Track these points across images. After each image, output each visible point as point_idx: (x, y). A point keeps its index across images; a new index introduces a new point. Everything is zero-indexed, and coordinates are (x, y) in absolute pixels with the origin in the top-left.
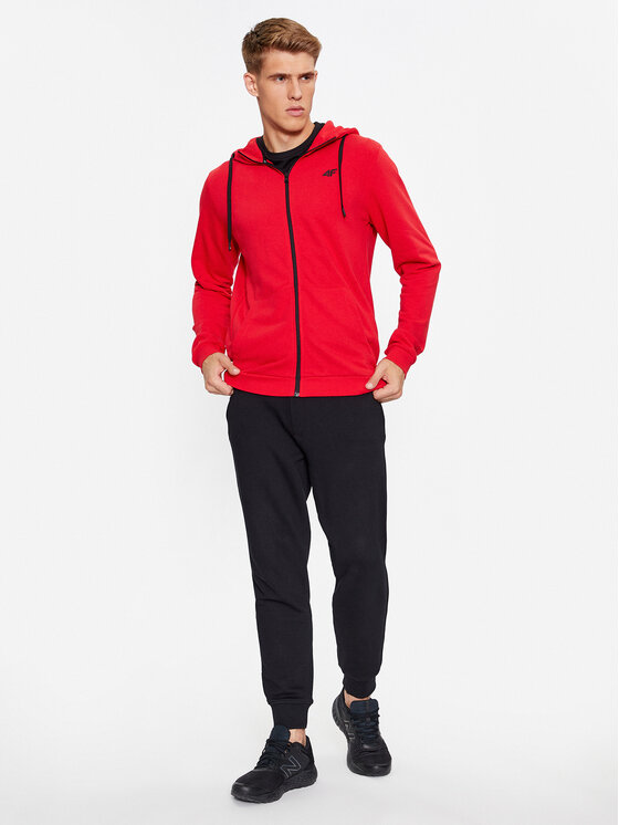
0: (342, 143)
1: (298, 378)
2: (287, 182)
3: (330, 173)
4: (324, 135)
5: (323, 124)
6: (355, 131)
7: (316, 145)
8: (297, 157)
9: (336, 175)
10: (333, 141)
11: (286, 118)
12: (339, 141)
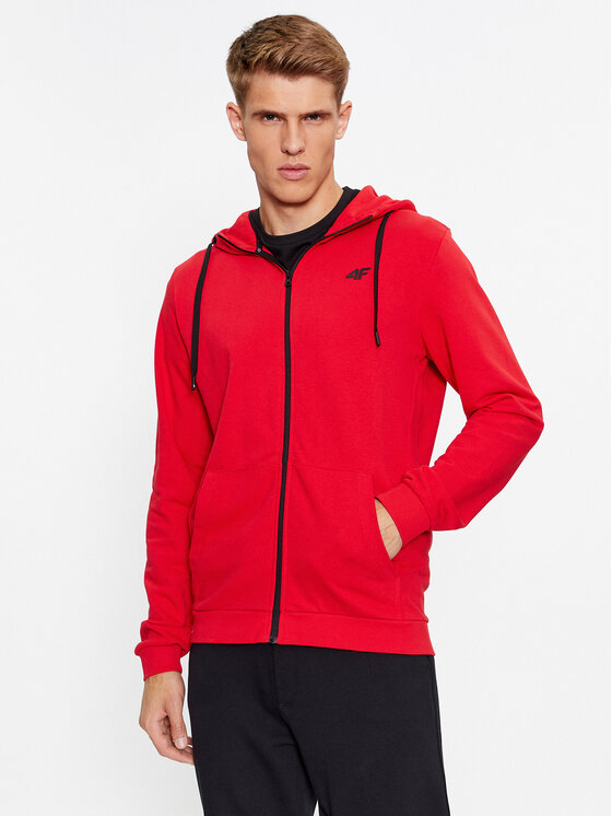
0: (382, 226)
1: (276, 613)
2: (288, 286)
3: (359, 274)
4: (354, 211)
5: (357, 191)
6: (408, 206)
7: (339, 226)
8: (309, 244)
9: (368, 278)
10: (368, 221)
11: (278, 183)
12: (378, 222)
